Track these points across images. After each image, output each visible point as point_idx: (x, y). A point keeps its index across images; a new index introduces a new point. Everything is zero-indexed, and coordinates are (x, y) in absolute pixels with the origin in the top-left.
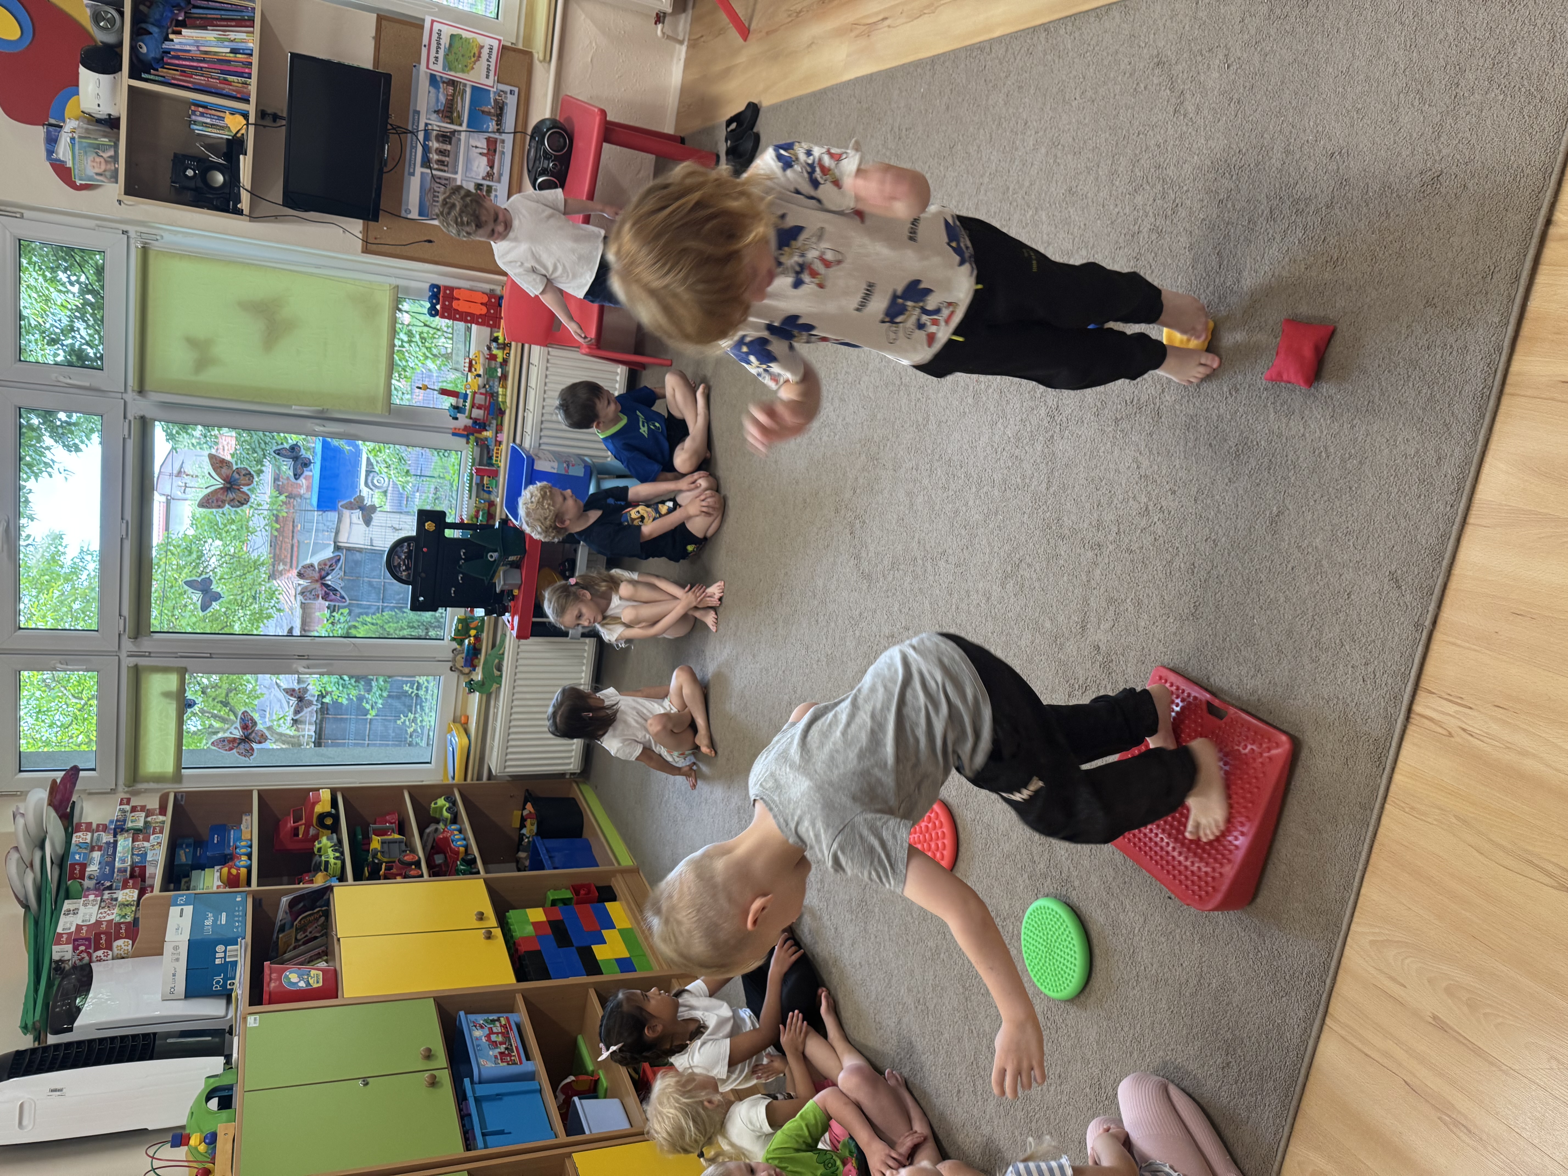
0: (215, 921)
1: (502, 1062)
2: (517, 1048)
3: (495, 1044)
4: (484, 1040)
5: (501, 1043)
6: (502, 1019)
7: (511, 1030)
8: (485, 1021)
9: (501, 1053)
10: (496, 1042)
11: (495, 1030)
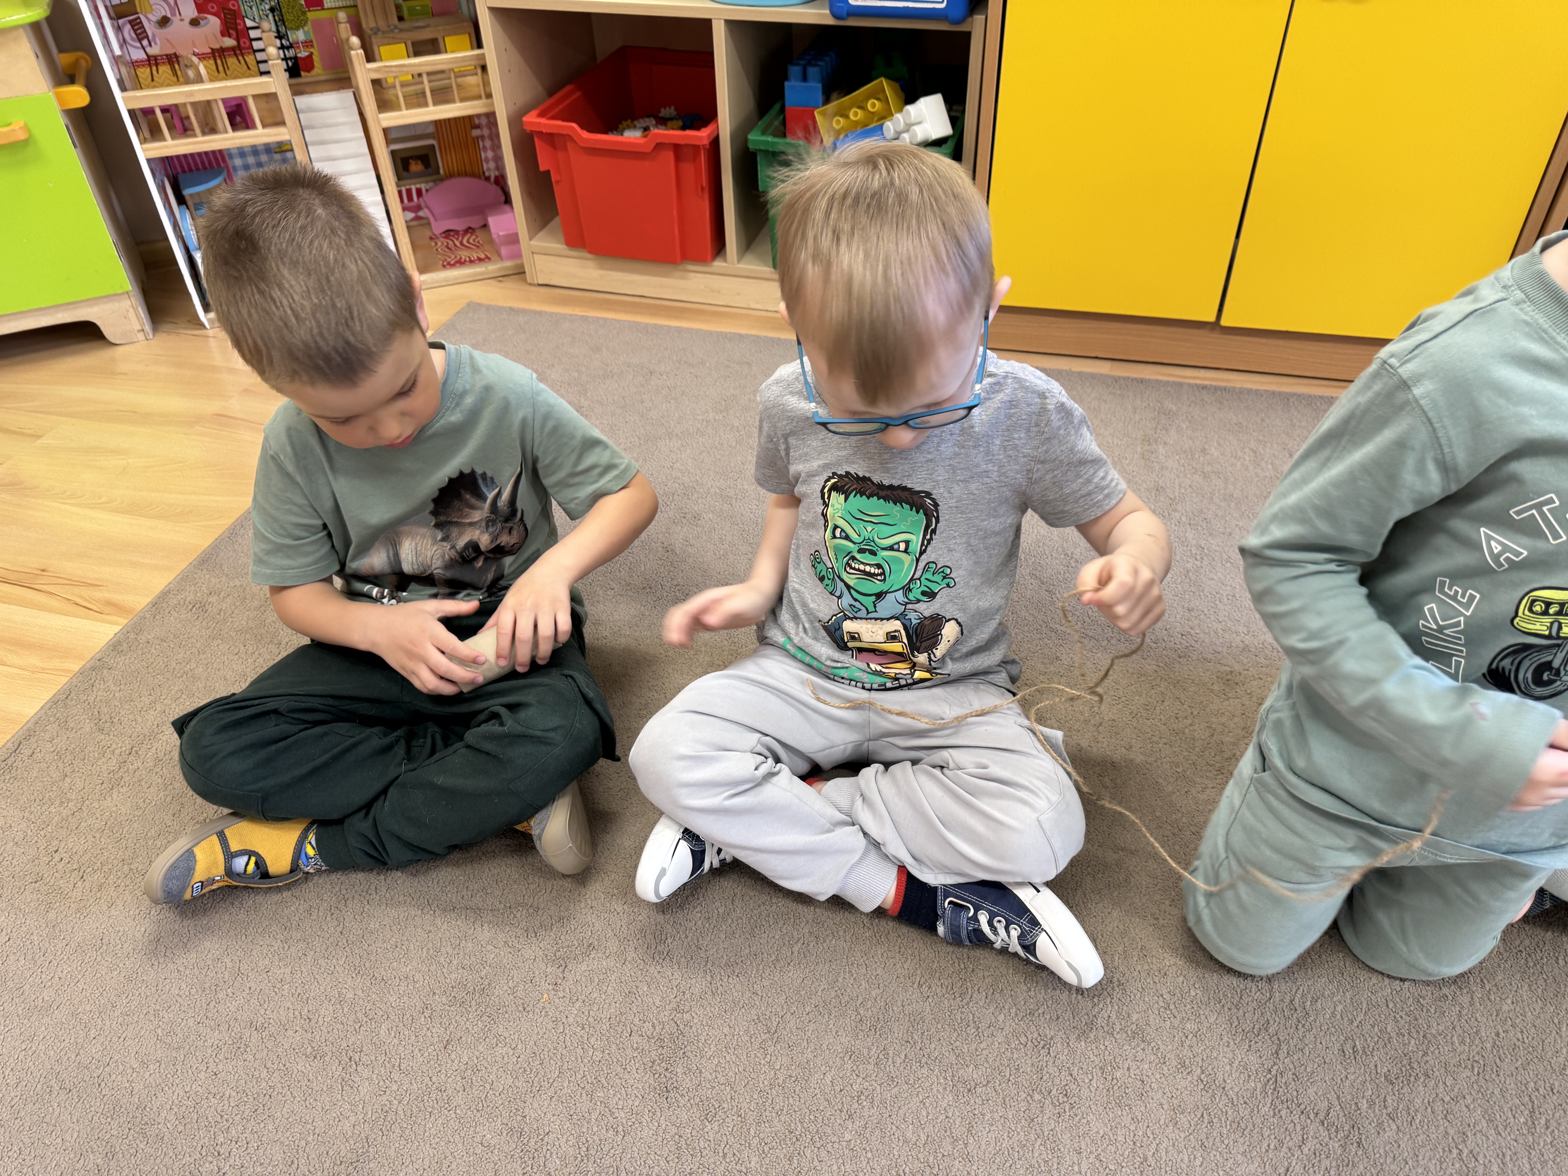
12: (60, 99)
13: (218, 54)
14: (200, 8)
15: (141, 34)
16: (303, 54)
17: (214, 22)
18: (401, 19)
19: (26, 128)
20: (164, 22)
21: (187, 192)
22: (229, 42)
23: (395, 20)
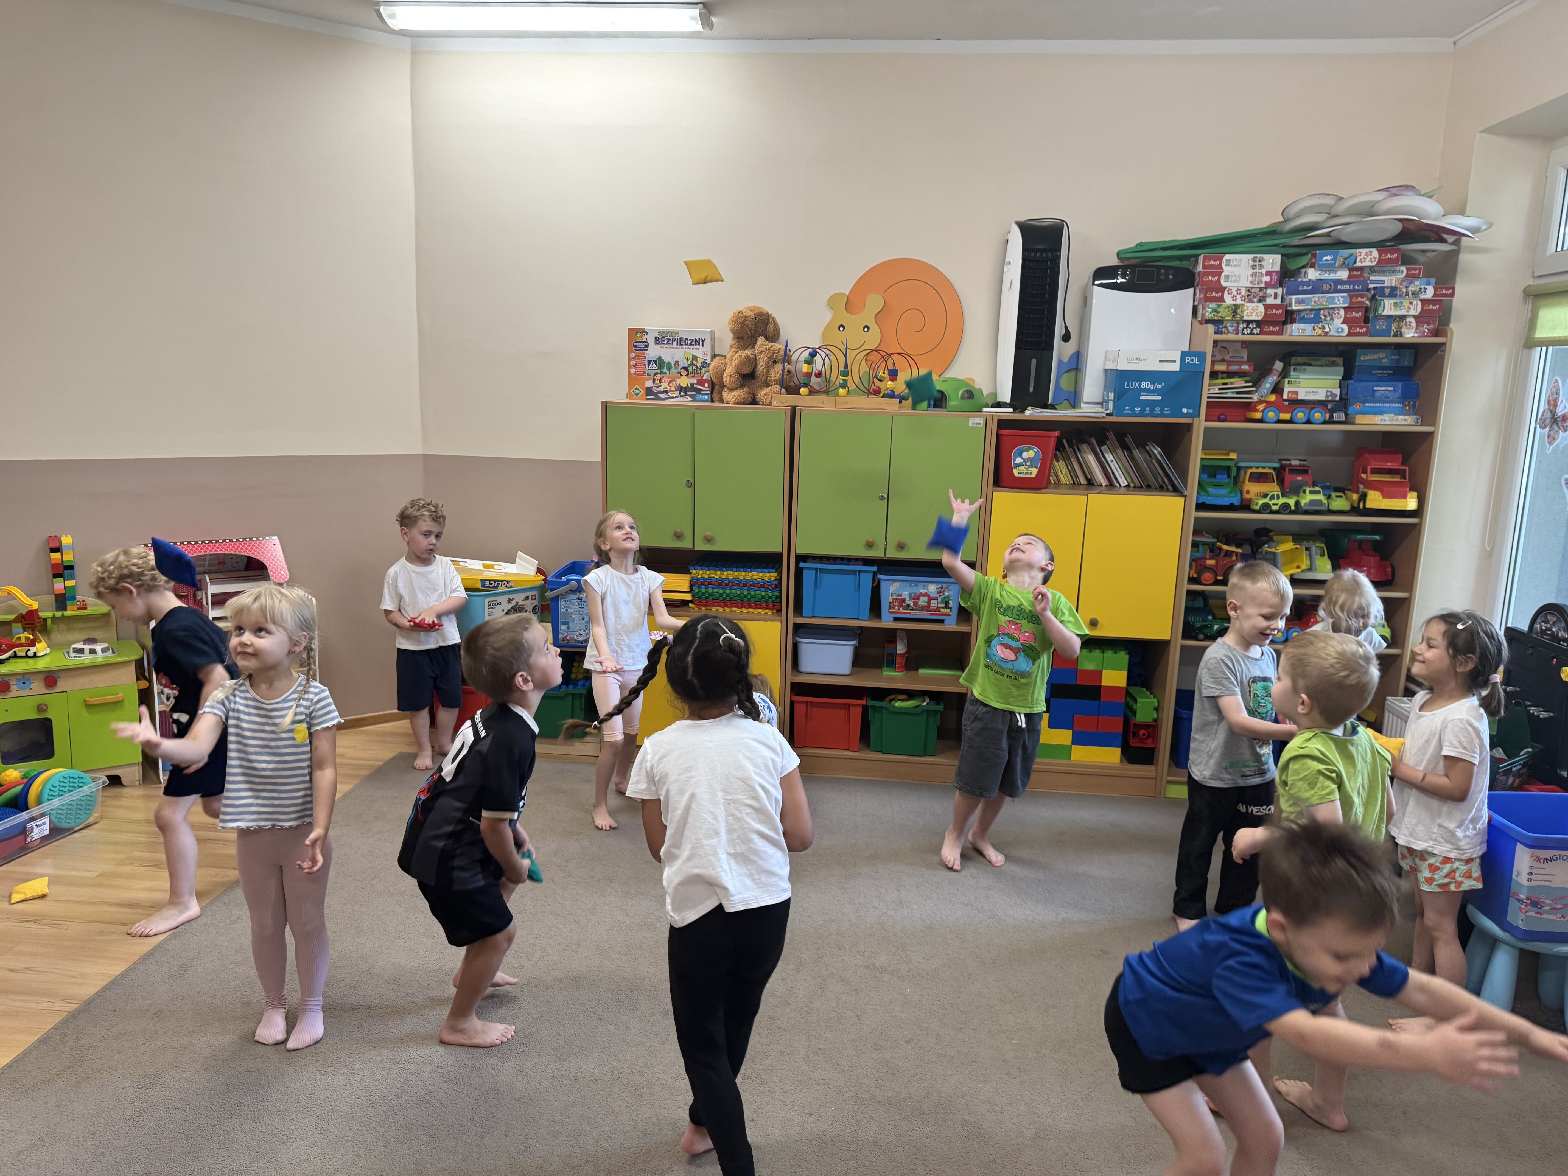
0: (1148, 391)
1: (893, 599)
2: (910, 613)
3: (916, 598)
4: (923, 591)
5: (915, 604)
6: (948, 610)
7: (931, 614)
8: (948, 597)
9: (904, 600)
10: (918, 599)
11: (932, 601)
19: (123, 696)
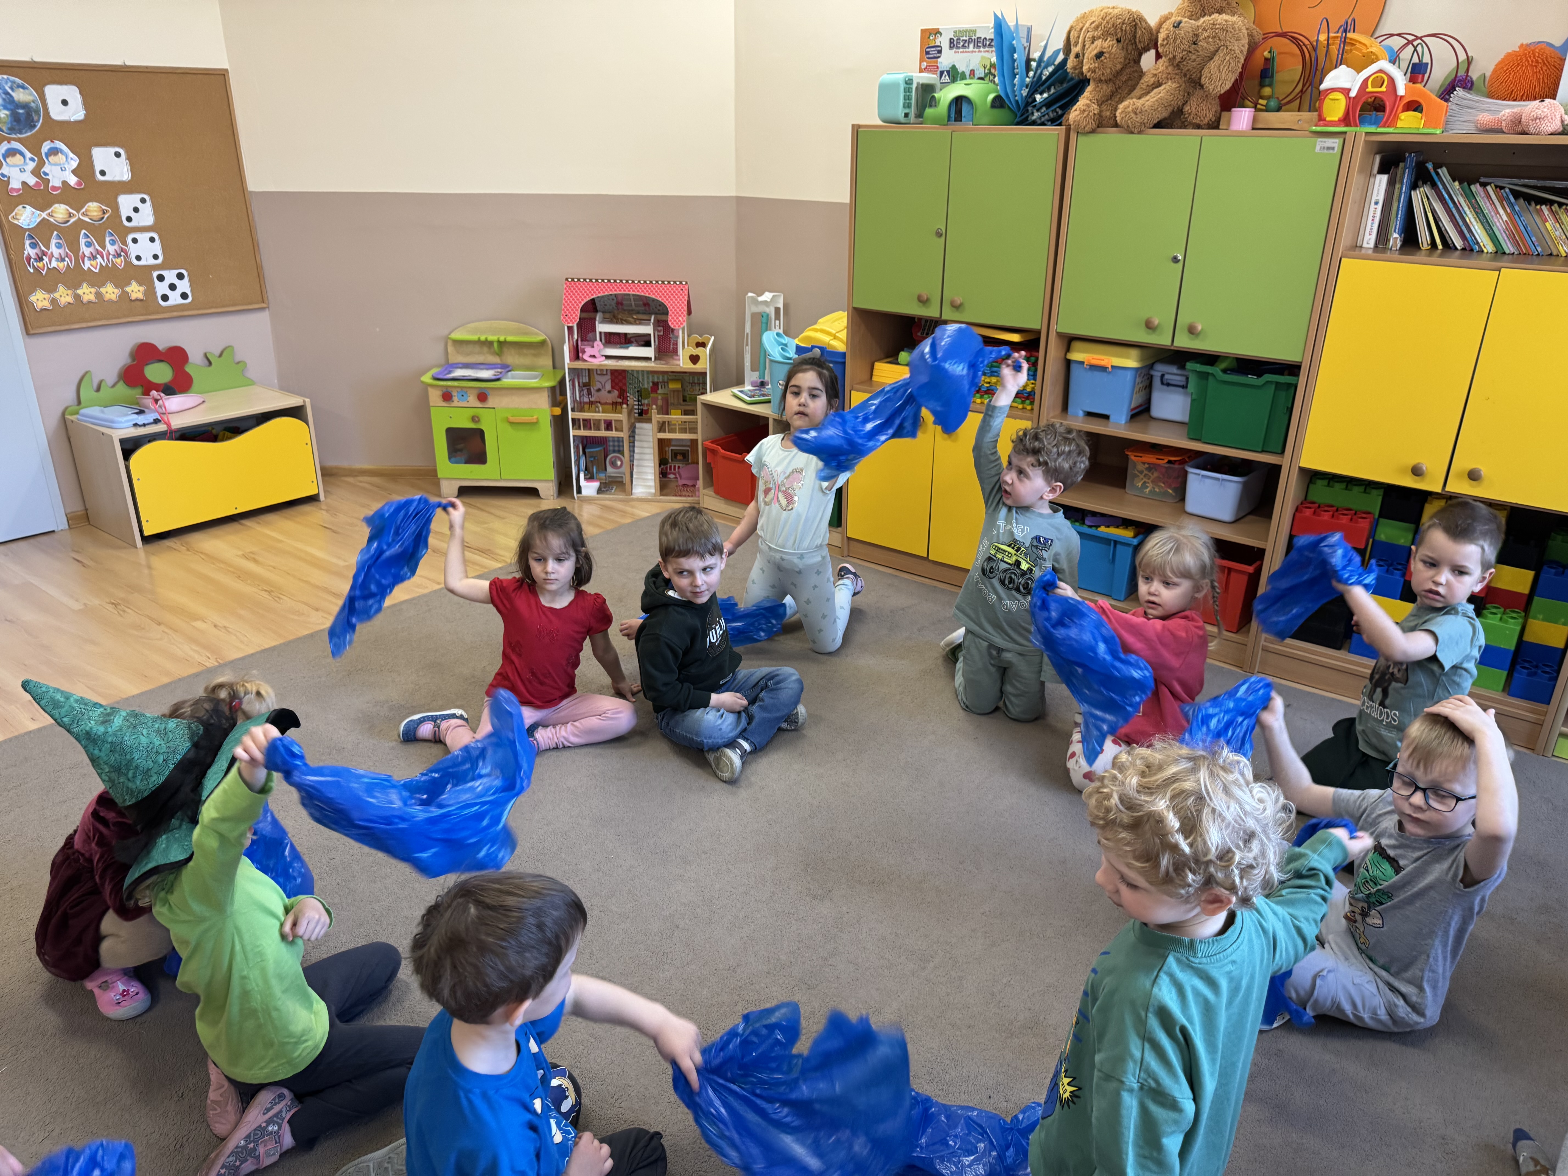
12: (552, 411)
13: (615, 404)
14: (613, 387)
15: (589, 393)
16: (645, 408)
17: (616, 393)
18: (684, 400)
19: (537, 419)
20: (599, 390)
21: (587, 450)
22: (620, 400)
23: (681, 401)
